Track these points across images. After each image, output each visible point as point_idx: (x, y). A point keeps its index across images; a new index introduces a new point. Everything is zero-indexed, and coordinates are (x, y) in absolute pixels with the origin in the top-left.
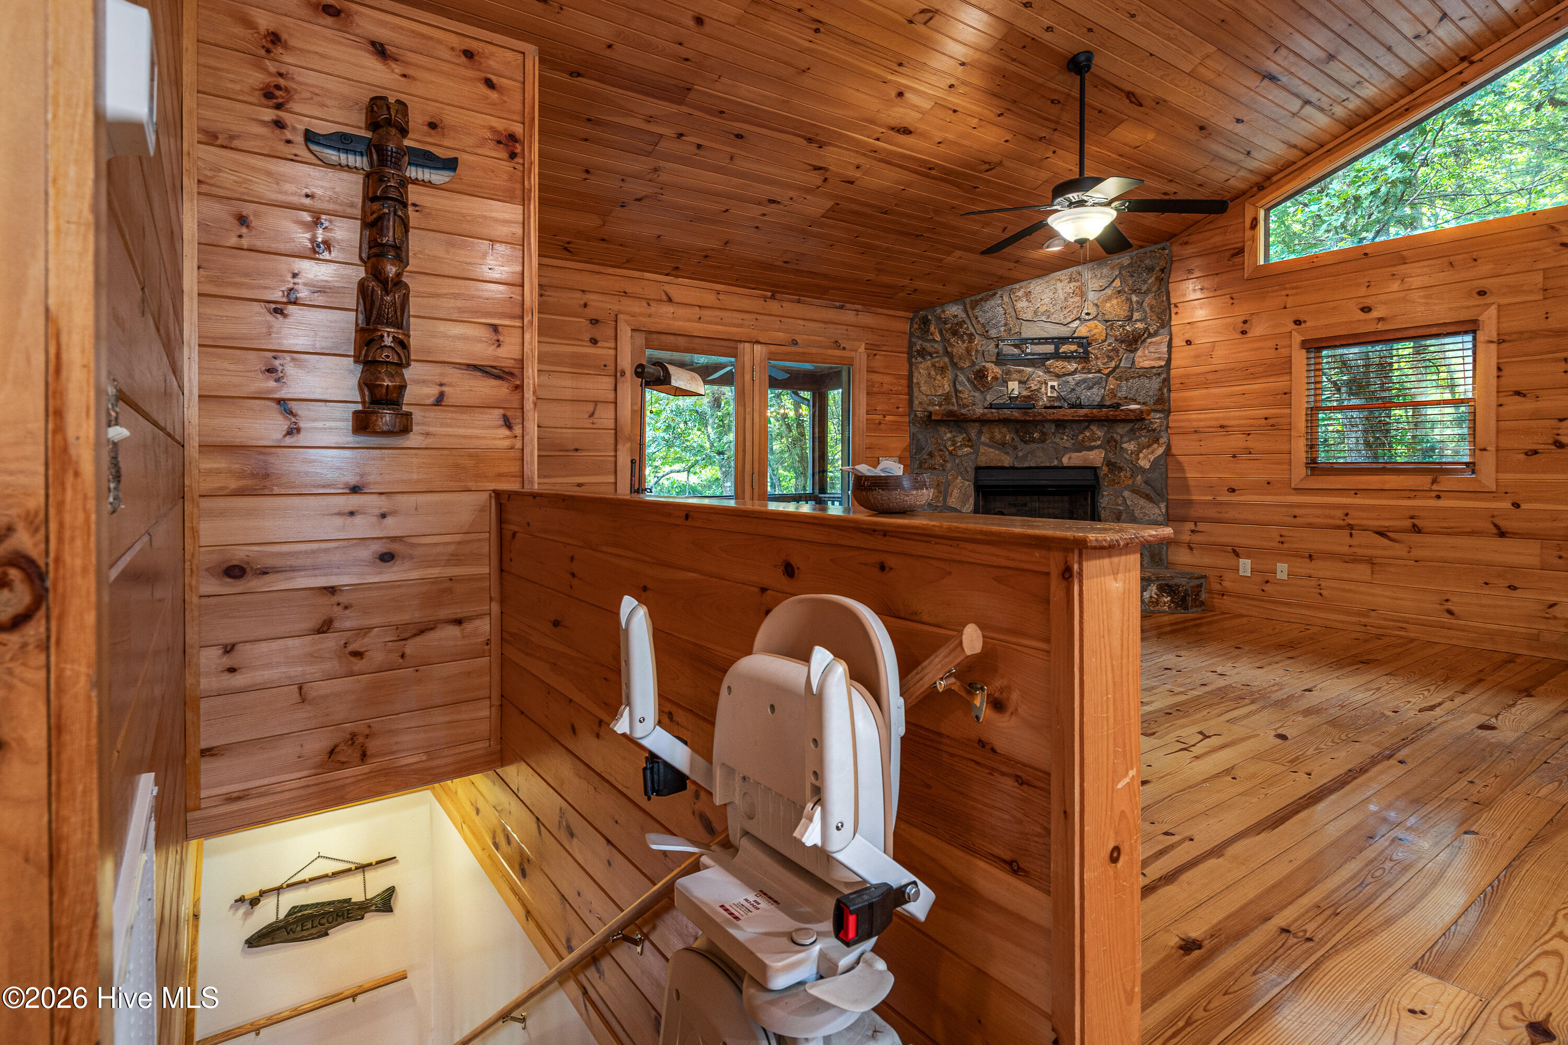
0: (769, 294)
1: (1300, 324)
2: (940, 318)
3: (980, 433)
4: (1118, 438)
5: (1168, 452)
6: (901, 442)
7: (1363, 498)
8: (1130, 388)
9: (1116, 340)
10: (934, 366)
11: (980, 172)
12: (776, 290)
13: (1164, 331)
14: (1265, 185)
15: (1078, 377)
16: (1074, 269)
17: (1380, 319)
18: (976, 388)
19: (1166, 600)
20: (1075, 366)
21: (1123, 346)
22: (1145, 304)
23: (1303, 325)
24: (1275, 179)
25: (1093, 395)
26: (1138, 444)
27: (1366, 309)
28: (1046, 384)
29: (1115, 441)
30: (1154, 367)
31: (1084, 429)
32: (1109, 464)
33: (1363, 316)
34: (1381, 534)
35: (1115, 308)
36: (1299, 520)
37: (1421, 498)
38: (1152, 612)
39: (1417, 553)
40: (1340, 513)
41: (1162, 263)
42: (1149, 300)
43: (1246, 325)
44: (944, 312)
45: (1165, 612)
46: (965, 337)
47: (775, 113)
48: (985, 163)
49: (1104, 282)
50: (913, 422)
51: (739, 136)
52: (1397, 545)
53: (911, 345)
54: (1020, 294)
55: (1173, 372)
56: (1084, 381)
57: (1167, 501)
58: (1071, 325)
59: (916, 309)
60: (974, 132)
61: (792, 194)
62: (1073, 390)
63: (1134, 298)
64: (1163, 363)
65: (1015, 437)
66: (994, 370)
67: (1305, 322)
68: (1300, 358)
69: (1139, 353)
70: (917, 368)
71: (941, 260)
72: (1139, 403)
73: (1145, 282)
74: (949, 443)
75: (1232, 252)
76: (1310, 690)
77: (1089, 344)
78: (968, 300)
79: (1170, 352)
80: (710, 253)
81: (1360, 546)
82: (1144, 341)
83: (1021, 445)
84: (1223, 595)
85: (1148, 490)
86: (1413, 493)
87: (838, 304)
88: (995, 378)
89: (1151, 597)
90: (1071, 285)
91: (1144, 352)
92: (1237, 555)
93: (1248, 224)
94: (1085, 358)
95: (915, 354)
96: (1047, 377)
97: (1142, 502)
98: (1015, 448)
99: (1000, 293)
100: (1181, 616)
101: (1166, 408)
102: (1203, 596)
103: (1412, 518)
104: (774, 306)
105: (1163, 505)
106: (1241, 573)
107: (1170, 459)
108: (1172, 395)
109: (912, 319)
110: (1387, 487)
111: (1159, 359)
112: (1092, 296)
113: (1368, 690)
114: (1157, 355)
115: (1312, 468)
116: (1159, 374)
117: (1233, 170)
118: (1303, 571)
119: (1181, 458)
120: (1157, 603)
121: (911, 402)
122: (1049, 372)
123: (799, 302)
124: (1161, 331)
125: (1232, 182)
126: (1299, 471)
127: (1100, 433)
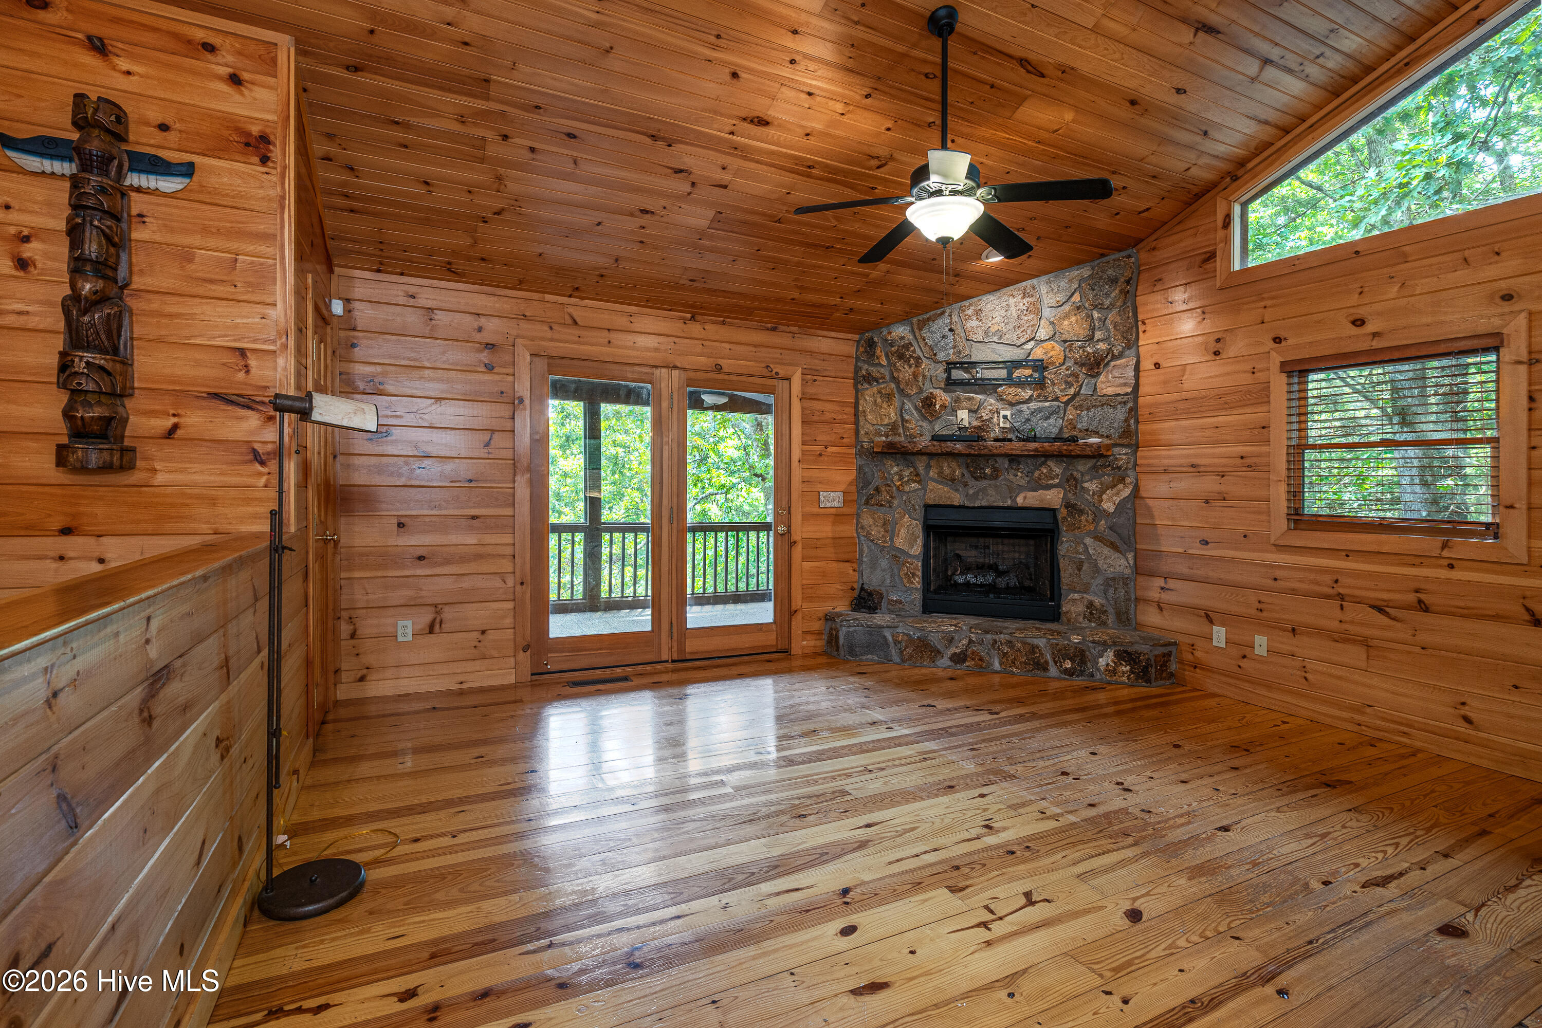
0: (689, 316)
1: (1280, 342)
2: (886, 340)
3: (928, 467)
4: (1079, 476)
5: (1135, 491)
6: (845, 476)
7: (1357, 562)
8: (1091, 419)
9: (1076, 363)
10: (880, 392)
11: (870, 169)
12: (695, 312)
13: (1132, 352)
14: (1239, 173)
15: (1033, 405)
16: (1028, 283)
17: (1375, 335)
18: (924, 418)
19: (1124, 669)
20: (1030, 392)
21: (1084, 371)
22: (1108, 322)
23: (1283, 343)
24: (1250, 165)
25: (1051, 427)
26: (1101, 484)
27: (1359, 322)
28: (999, 413)
29: (1075, 479)
30: (1118, 395)
31: (1041, 465)
32: (1068, 505)
33: (1354, 331)
34: (1380, 610)
35: (1073, 326)
36: (1280, 584)
37: (1428, 566)
38: (1109, 683)
39: (1424, 638)
40: (1328, 579)
41: (1128, 274)
42: (1112, 316)
43: (1219, 345)
44: (890, 333)
45: (1122, 683)
46: (912, 361)
47: (597, 106)
48: (873, 157)
49: (1061, 297)
50: (861, 453)
51: (571, 136)
52: (1398, 625)
53: (857, 369)
54: (970, 312)
55: (1141, 400)
56: (1040, 410)
57: (1136, 551)
58: (1025, 347)
59: (859, 329)
60: (843, 119)
61: (663, 202)
62: (1028, 420)
63: (1096, 315)
64: (1129, 390)
65: (965, 472)
66: (942, 397)
67: (1285, 339)
68: (1279, 383)
69: (1102, 378)
70: (863, 395)
71: (867, 276)
72: (1102, 436)
73: (1107, 295)
74: (896, 477)
75: (1203, 257)
76: (1226, 829)
77: (1045, 368)
78: (915, 320)
79: (1137, 377)
80: (604, 272)
81: (1352, 622)
82: (1108, 364)
83: (972, 482)
84: (1195, 667)
85: (1113, 538)
86: (1419, 559)
87: (769, 326)
88: (943, 407)
89: (1108, 665)
90: (1025, 301)
91: (1107, 377)
92: (1211, 622)
93: (1220, 223)
94: (1040, 384)
95: (863, 379)
96: (999, 405)
97: (1106, 551)
98: (966, 485)
99: (948, 311)
100: (1143, 690)
101: (1133, 442)
102: (1173, 667)
103: (1417, 591)
104: (695, 329)
105: (1130, 556)
106: (1215, 643)
107: (1138, 501)
108: (1140, 427)
109: (858, 342)
110: (1385, 549)
111: (1125, 385)
112: (1047, 313)
113: (1308, 836)
114: (1122, 381)
115: (1296, 521)
116: (1125, 403)
117: (1191, 156)
118: (1286, 648)
119: (1150, 502)
120: (1114, 672)
121: (857, 432)
122: (1002, 400)
123: (724, 323)
124: (1127, 352)
125: (1194, 171)
126: (1281, 524)
127: (1058, 470)
